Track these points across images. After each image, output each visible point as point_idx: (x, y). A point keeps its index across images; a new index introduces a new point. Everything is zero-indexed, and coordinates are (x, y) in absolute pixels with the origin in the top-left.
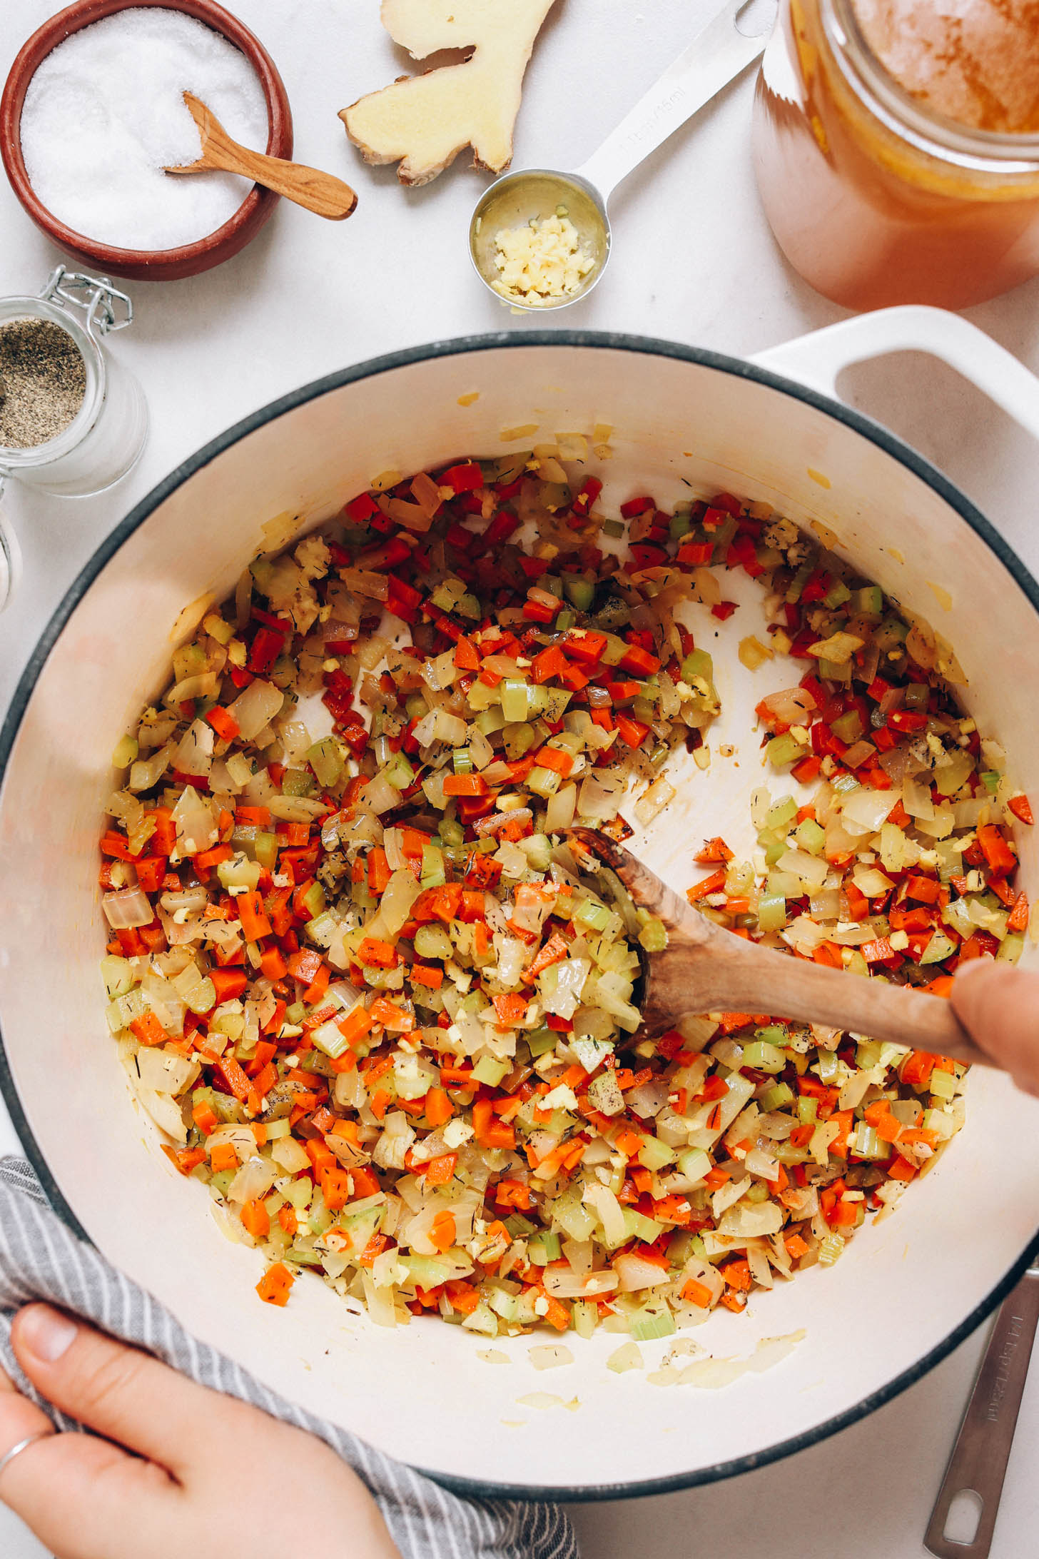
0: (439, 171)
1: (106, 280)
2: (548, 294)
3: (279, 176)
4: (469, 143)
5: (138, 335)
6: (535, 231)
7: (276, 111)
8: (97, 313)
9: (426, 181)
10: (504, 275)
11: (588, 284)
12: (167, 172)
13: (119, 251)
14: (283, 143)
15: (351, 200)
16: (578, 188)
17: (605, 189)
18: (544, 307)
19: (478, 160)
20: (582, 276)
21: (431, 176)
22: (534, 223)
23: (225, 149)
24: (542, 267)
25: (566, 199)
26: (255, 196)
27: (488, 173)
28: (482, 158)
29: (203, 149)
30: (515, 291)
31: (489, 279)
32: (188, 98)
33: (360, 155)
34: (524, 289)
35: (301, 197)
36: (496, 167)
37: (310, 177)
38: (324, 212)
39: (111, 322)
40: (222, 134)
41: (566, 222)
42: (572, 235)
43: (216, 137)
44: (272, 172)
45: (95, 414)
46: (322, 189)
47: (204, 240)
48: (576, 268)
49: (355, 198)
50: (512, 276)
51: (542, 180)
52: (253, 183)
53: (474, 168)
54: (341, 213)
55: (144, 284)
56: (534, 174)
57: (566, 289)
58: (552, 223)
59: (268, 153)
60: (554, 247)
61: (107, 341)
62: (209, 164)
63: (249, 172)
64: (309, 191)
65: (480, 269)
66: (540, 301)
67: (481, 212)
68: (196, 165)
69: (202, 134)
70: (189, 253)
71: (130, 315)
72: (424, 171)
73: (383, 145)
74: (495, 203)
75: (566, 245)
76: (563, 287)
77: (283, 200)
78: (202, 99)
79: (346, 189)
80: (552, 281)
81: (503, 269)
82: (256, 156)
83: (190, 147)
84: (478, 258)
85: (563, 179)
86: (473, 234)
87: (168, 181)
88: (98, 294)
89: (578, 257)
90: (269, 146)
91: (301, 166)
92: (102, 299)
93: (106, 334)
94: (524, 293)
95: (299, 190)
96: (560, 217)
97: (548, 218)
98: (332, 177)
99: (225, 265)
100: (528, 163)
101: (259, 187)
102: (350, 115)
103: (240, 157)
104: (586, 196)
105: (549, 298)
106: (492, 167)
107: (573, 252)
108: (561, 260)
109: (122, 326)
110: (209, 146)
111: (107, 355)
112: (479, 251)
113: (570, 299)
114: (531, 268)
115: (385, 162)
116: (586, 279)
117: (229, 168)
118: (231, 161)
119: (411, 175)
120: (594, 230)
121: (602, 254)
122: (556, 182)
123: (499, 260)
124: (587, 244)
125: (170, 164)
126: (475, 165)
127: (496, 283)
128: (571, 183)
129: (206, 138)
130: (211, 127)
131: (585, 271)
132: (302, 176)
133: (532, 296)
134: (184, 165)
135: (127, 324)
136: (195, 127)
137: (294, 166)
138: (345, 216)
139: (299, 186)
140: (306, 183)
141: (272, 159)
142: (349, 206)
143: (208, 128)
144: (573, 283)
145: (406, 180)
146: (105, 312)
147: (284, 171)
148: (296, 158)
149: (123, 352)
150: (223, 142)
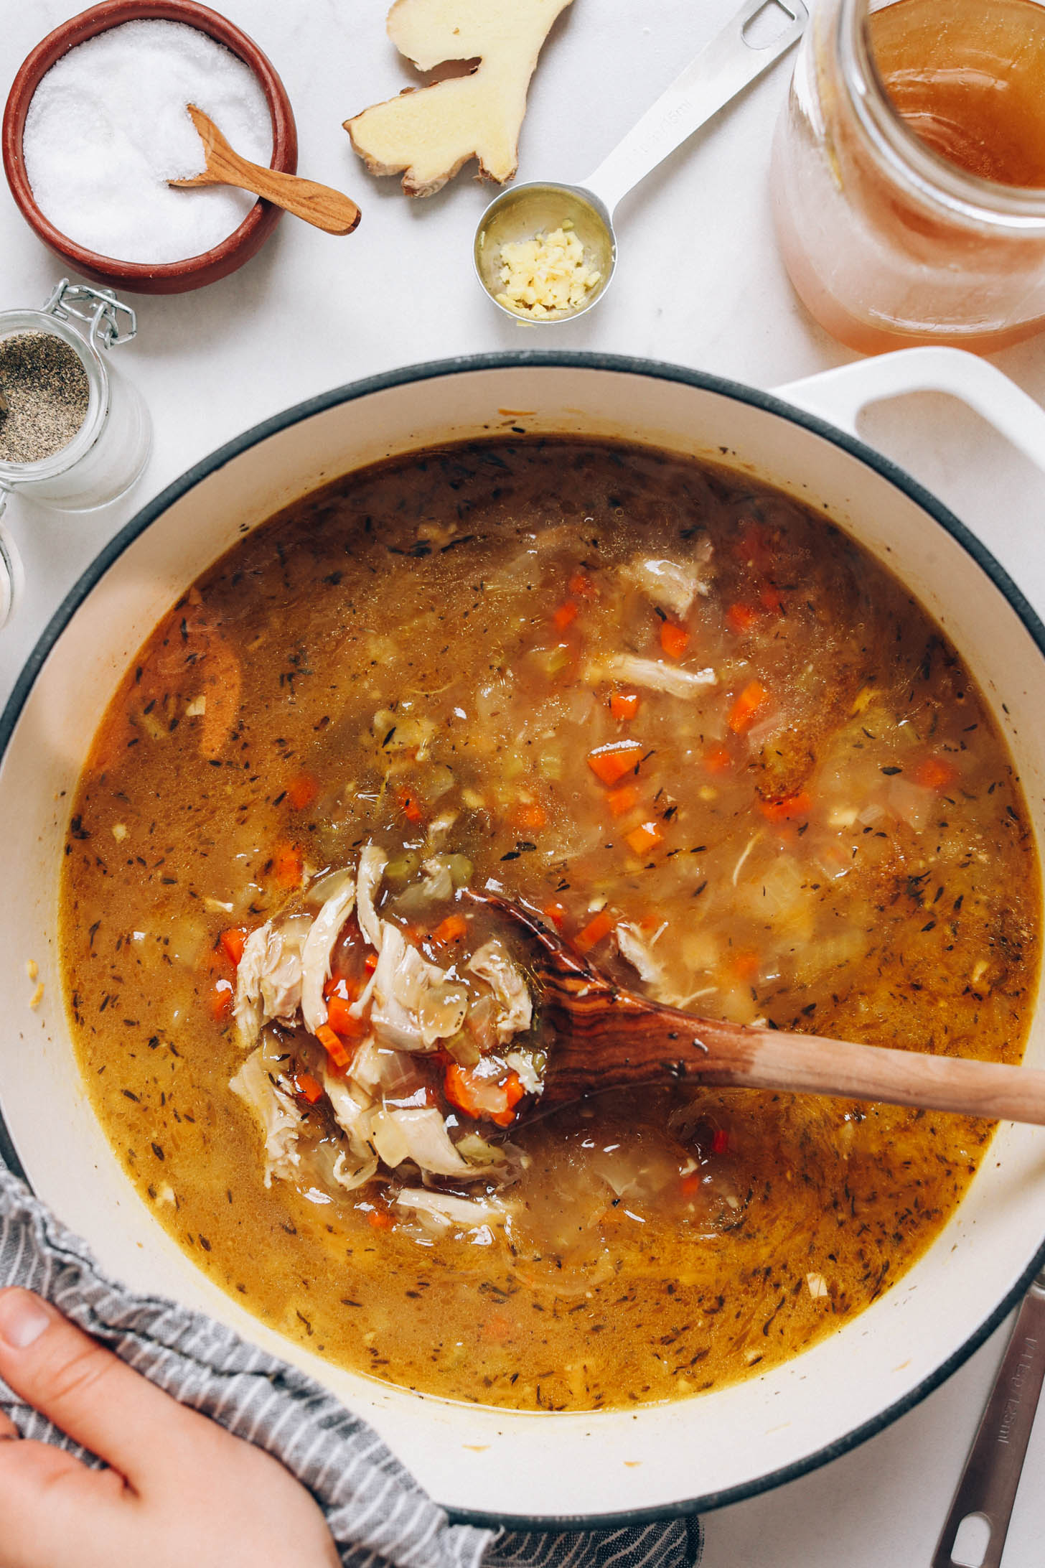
0: (444, 181)
1: (109, 292)
2: (553, 307)
3: (282, 190)
4: (474, 154)
5: (141, 348)
6: (541, 245)
7: (281, 123)
8: (101, 326)
9: (430, 193)
10: (509, 289)
11: (592, 297)
12: (170, 185)
13: (122, 264)
14: (287, 157)
15: (354, 215)
16: (583, 200)
17: (611, 202)
18: (549, 320)
19: (483, 171)
20: (588, 289)
21: (436, 186)
22: (539, 237)
23: (229, 163)
24: (547, 280)
25: (572, 212)
26: (259, 210)
27: (493, 184)
28: (486, 168)
29: (207, 162)
30: (521, 304)
31: (494, 293)
32: (191, 109)
33: (365, 165)
34: (530, 303)
35: (304, 211)
36: (501, 177)
37: (314, 191)
38: (328, 227)
39: (114, 336)
40: (227, 148)
41: (571, 235)
42: (577, 248)
43: (220, 151)
44: (276, 187)
45: (98, 428)
46: (326, 204)
47: (208, 254)
48: (582, 281)
49: (359, 213)
50: (517, 289)
51: (549, 193)
52: (255, 197)
53: (479, 180)
54: (344, 228)
55: (149, 297)
56: (538, 187)
57: (571, 301)
58: (558, 235)
59: (272, 166)
60: (559, 260)
61: (110, 354)
62: (213, 178)
63: (252, 186)
64: (312, 205)
65: (485, 282)
66: (545, 314)
67: (486, 226)
68: (200, 179)
69: (206, 147)
70: (193, 266)
71: (134, 329)
72: (429, 181)
73: (387, 156)
74: (500, 216)
75: (571, 258)
76: (569, 300)
77: (287, 215)
78: (206, 111)
79: (350, 204)
80: (556, 295)
81: (508, 282)
82: (260, 170)
83: (194, 160)
84: (483, 273)
85: (568, 192)
86: (478, 249)
87: (172, 194)
88: (101, 308)
89: (584, 270)
90: (274, 159)
91: (305, 180)
92: (105, 312)
93: (110, 348)
94: (530, 307)
95: (303, 205)
96: (565, 230)
97: (554, 230)
98: (336, 192)
99: (229, 278)
100: (533, 175)
101: (262, 201)
102: (355, 126)
103: (244, 171)
104: (592, 210)
105: (554, 311)
106: (496, 177)
107: (579, 265)
108: (567, 272)
109: (126, 340)
110: (214, 160)
111: (111, 370)
112: (484, 264)
113: (577, 312)
114: (536, 281)
115: (390, 173)
116: (591, 293)
117: (232, 181)
118: (234, 174)
119: (416, 185)
120: (599, 244)
121: (607, 267)
122: (562, 195)
123: (505, 274)
124: (593, 257)
125: (174, 177)
126: (480, 176)
127: (499, 296)
128: (574, 195)
129: (210, 152)
130: (216, 140)
131: (591, 283)
132: (305, 190)
133: (538, 310)
134: (188, 179)
135: (131, 337)
136: (200, 141)
137: (298, 180)
138: (349, 231)
139: (304, 201)
140: (310, 198)
141: (277, 173)
142: (352, 221)
143: (212, 141)
144: (579, 296)
145: (411, 191)
146: (109, 326)
147: (288, 185)
148: (301, 173)
149: (126, 365)
150: (228, 156)
